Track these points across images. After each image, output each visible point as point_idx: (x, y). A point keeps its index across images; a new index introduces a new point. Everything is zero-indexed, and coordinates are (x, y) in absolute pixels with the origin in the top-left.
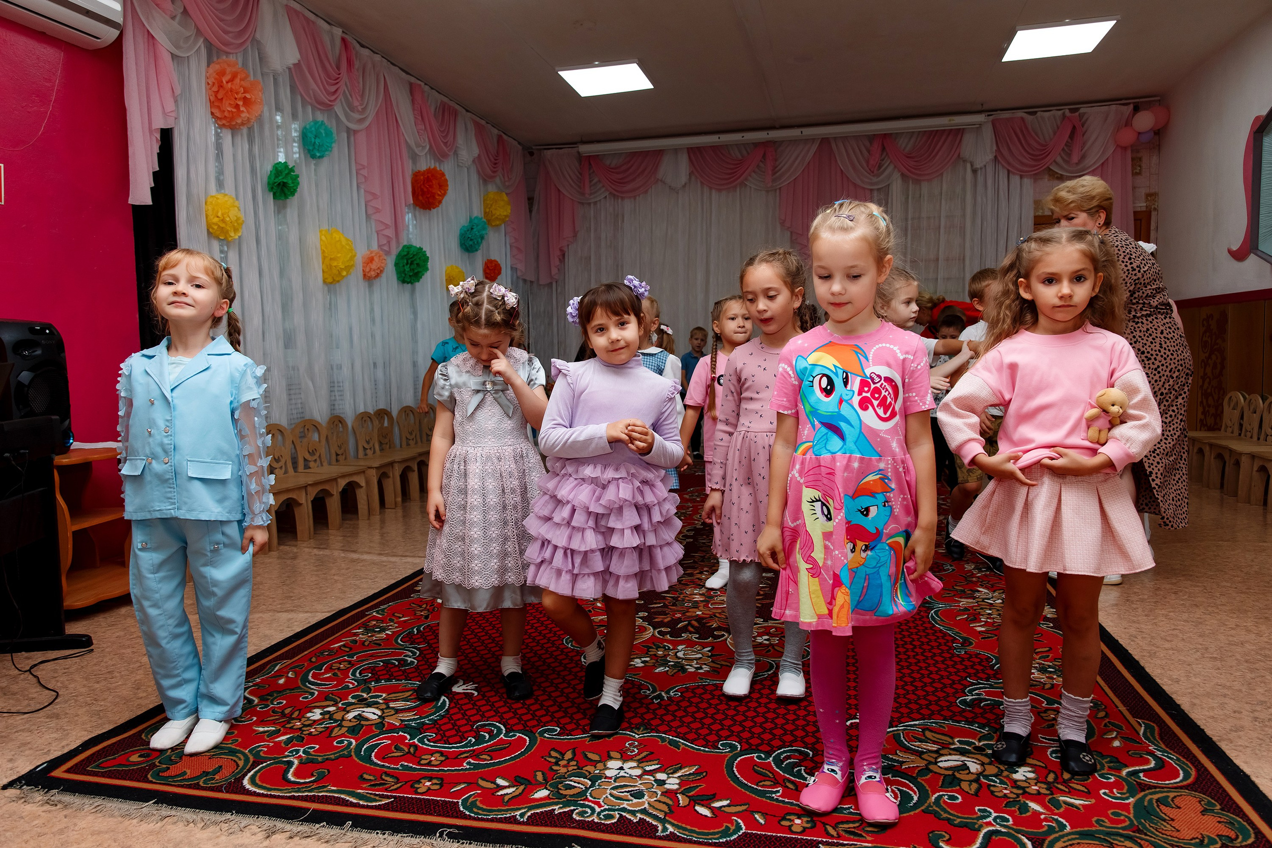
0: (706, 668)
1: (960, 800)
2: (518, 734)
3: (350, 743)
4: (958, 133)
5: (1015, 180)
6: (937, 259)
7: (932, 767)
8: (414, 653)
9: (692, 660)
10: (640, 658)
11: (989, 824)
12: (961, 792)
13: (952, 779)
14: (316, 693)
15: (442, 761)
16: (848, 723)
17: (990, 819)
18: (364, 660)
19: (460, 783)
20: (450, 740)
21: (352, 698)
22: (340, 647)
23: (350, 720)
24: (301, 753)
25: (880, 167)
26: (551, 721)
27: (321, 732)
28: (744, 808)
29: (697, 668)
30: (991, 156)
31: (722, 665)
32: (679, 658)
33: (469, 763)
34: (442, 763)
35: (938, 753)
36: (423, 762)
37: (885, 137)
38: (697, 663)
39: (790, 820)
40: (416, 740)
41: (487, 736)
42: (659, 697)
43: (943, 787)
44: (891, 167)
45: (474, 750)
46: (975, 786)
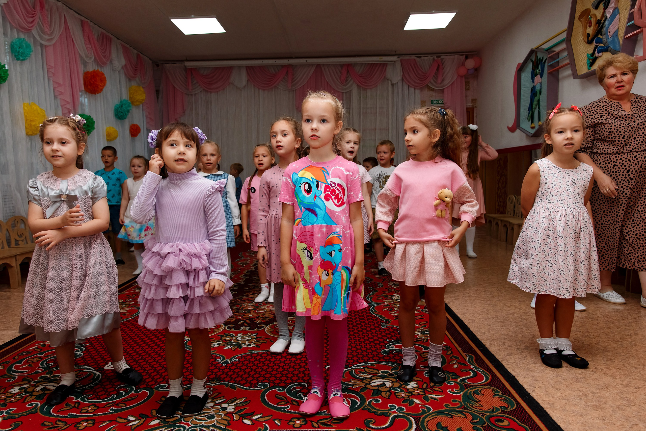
0: (253, 345)
1: (381, 402)
2: (143, 390)
3: (37, 405)
4: (384, 65)
5: (412, 90)
6: (376, 129)
7: (368, 386)
8: (81, 349)
9: (245, 341)
10: (216, 342)
11: (395, 412)
12: (382, 397)
13: (377, 391)
14: (17, 377)
15: (95, 410)
16: (327, 368)
17: (395, 410)
18: (50, 356)
19: (105, 422)
20: (101, 397)
21: (40, 378)
22: (34, 349)
23: (38, 392)
24: (4, 414)
25: (347, 80)
26: (163, 381)
27: (18, 400)
28: (269, 417)
29: (248, 345)
30: (400, 78)
31: (261, 343)
32: (239, 340)
33: (112, 409)
34: (95, 411)
35: (371, 379)
36: (83, 411)
37: (349, 66)
38: (248, 343)
39: (294, 421)
40: (79, 400)
41: (124, 393)
42: (226, 362)
43: (373, 396)
44: (352, 81)
45: (115, 402)
46: (388, 393)
